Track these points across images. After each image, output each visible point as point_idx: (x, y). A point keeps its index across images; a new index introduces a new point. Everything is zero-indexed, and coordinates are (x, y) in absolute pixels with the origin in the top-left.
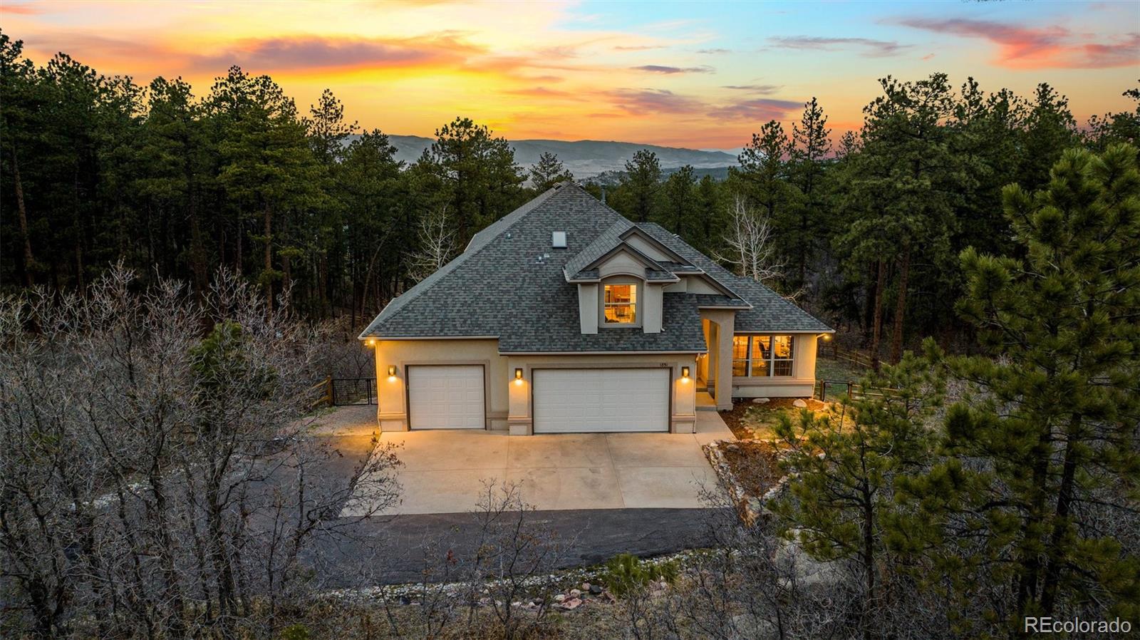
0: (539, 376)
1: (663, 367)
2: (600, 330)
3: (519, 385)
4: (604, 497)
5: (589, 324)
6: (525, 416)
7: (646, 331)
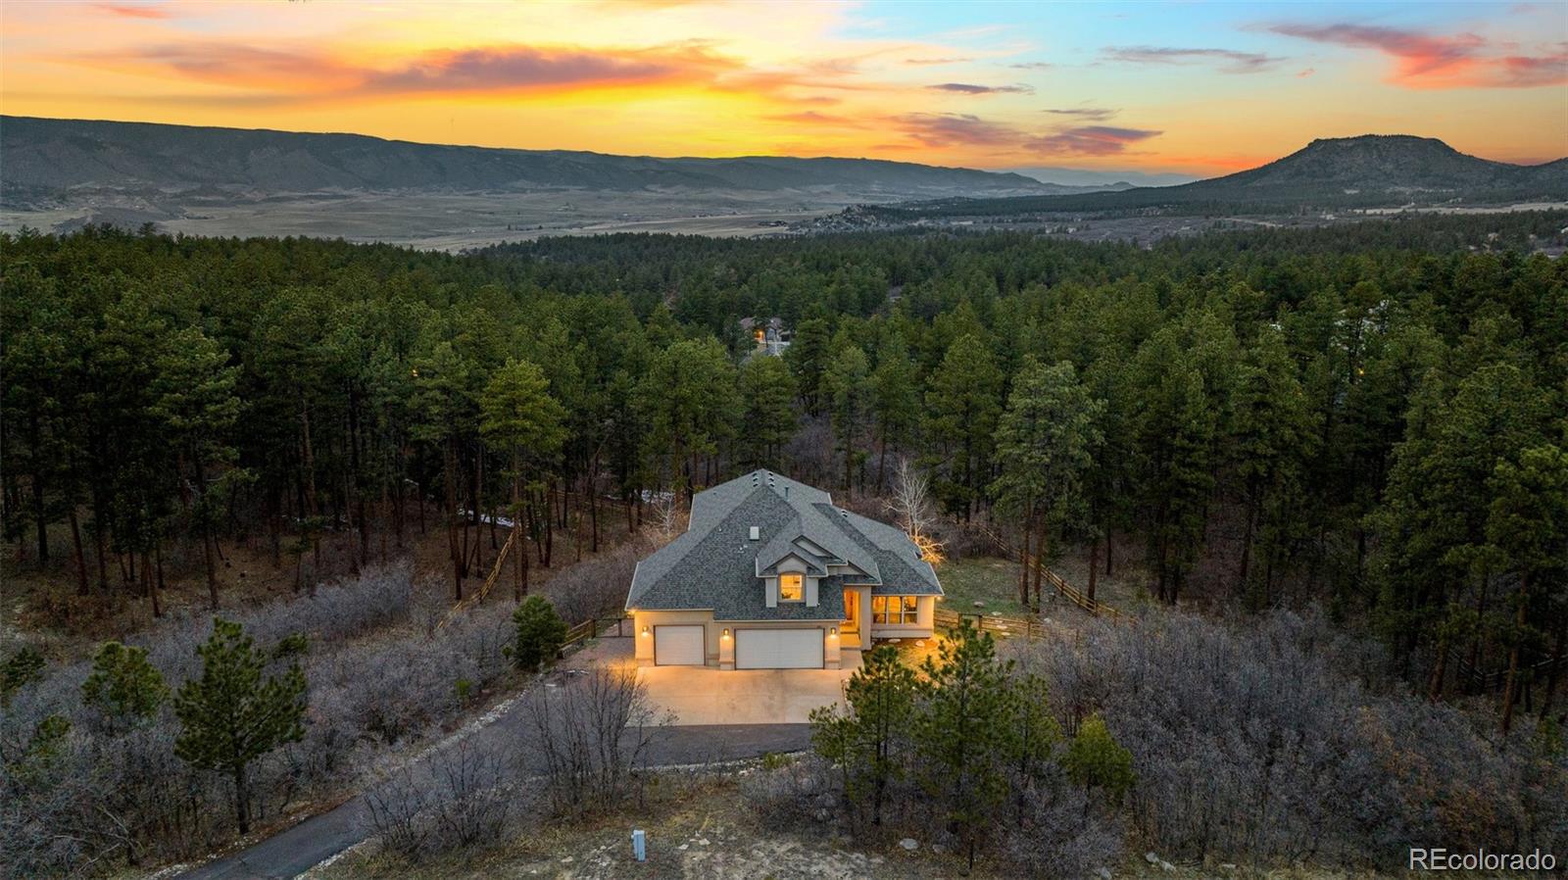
0: (740, 634)
1: (819, 628)
2: (778, 604)
3: (726, 639)
4: (774, 716)
5: (771, 602)
6: (730, 659)
7: (808, 605)
